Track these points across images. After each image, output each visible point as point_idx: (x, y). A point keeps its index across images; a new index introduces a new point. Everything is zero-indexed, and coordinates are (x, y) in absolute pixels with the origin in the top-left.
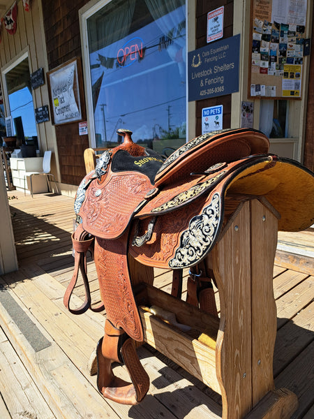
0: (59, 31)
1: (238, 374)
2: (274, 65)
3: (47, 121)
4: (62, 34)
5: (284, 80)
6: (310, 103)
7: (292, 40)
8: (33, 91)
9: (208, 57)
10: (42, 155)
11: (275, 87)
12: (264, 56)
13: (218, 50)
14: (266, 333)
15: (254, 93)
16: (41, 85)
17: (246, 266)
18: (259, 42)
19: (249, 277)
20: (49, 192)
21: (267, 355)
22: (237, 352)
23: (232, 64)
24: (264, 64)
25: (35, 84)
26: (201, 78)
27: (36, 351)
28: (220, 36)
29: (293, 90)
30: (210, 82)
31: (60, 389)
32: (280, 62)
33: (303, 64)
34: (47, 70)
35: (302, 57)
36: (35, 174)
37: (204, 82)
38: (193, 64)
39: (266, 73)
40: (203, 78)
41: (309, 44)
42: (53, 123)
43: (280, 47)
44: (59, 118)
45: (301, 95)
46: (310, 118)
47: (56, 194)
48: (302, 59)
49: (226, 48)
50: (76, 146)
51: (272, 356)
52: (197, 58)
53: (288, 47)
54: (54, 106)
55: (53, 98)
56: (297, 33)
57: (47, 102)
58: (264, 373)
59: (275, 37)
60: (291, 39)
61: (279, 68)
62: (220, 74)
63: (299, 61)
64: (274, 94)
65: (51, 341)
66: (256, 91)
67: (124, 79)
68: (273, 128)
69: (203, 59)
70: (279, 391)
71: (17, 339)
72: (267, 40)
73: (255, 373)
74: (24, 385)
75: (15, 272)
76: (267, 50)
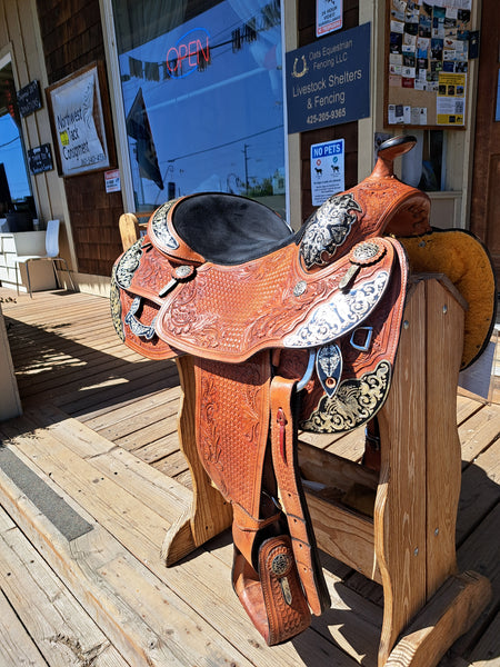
0: (64, 17)
1: (407, 550)
2: (423, 73)
3: (49, 170)
4: (69, 21)
5: (440, 99)
6: (480, 134)
7: (451, 34)
8: (23, 120)
9: (319, 60)
10: (43, 227)
11: (425, 110)
12: (409, 59)
13: (334, 49)
14: (447, 488)
15: (393, 119)
16: (36, 109)
17: (418, 383)
18: (401, 36)
19: (423, 400)
20: (58, 288)
21: (448, 521)
22: (406, 517)
23: (359, 72)
24: (408, 72)
25: (26, 109)
26: (308, 96)
27: (70, 539)
28: (338, 25)
29: (453, 113)
30: (322, 102)
31: (116, 595)
32: (433, 69)
33: (468, 72)
34: (45, 84)
35: (467, 60)
36: (34, 260)
37: (313, 102)
38: (295, 73)
39: (412, 86)
40: (312, 95)
41: (477, 39)
42: (60, 173)
43: (433, 44)
44: (71, 165)
45: (466, 122)
46: (480, 159)
47: (70, 292)
48: (466, 64)
49: (347, 45)
50: (101, 212)
51: (454, 522)
52: (300, 62)
53: (445, 44)
54: (61, 145)
55: (58, 131)
56: (458, 22)
57: (47, 138)
58: (442, 548)
59: (424, 27)
60: (449, 31)
61: (432, 78)
62: (338, 88)
63: (462, 67)
64: (424, 121)
65: (92, 522)
66: (397, 116)
67: (179, 99)
68: (423, 175)
69: (310, 65)
70: (464, 575)
71: (36, 522)
72: (413, 33)
73: (430, 548)
74: (52, 595)
75: (18, 417)
76: (413, 49)
